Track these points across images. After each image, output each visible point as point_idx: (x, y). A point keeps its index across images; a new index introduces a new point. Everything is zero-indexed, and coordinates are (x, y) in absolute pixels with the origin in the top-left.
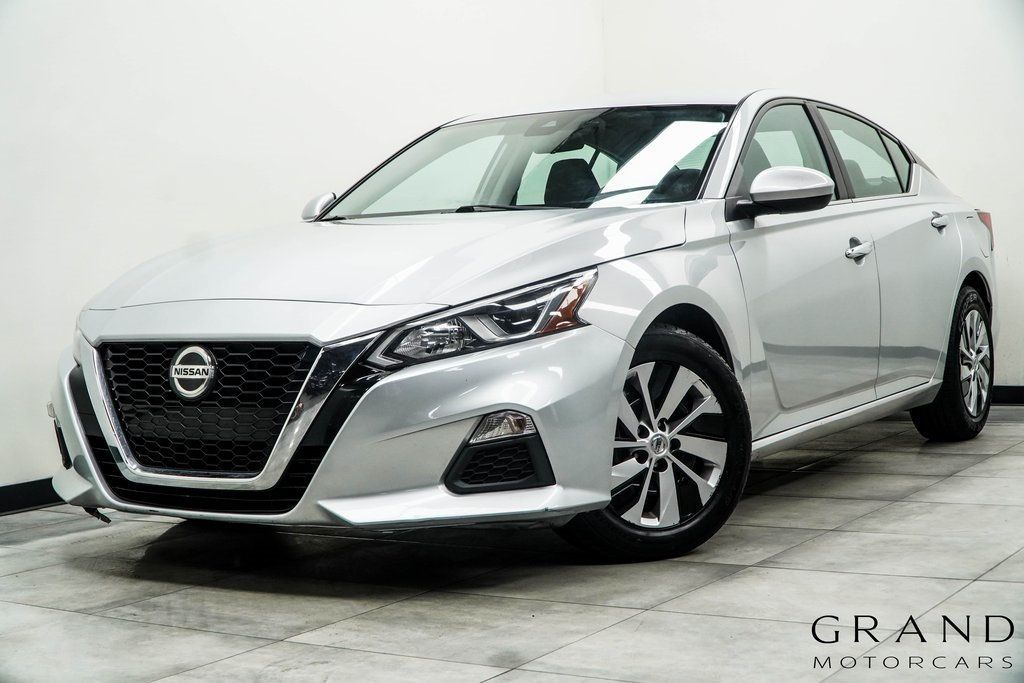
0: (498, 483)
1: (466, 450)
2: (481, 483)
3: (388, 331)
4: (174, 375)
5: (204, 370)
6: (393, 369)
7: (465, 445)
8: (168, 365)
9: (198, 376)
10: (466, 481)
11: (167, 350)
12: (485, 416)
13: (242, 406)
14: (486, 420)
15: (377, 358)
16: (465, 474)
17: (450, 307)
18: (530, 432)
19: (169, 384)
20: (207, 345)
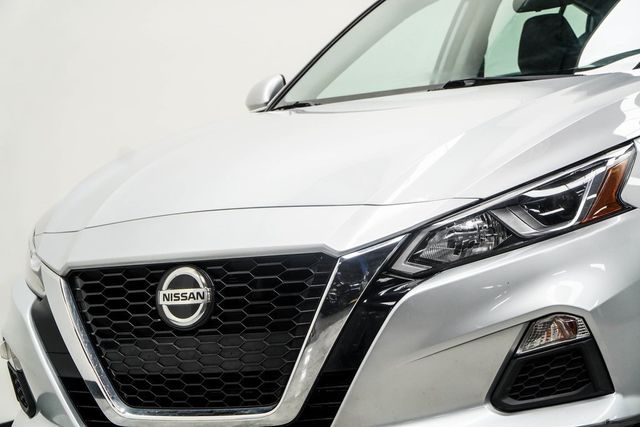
0: (552, 397)
1: (514, 362)
2: (533, 398)
3: (413, 233)
4: (161, 301)
5: (198, 293)
6: (424, 277)
7: (512, 356)
8: (154, 290)
9: (191, 302)
10: (515, 398)
11: (152, 274)
12: (531, 322)
13: (247, 331)
14: (531, 327)
15: (402, 265)
16: (514, 390)
17: (481, 201)
18: (584, 336)
19: (157, 313)
20: (200, 265)
